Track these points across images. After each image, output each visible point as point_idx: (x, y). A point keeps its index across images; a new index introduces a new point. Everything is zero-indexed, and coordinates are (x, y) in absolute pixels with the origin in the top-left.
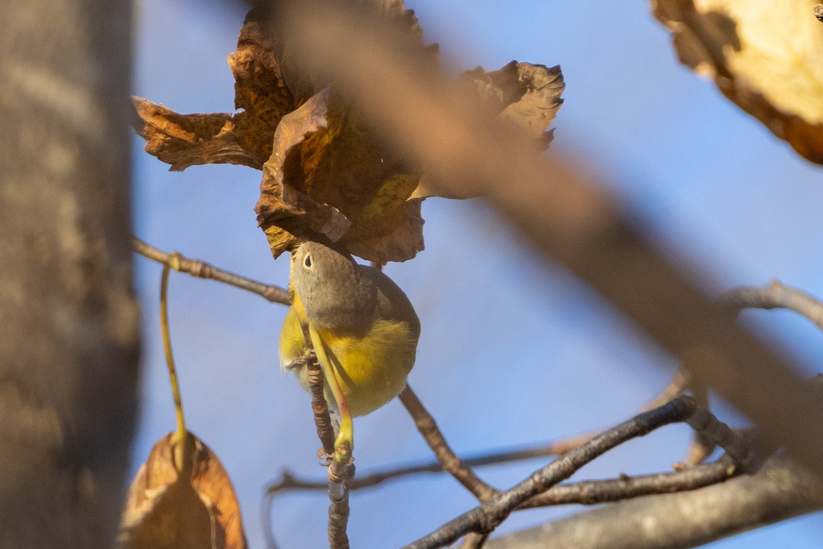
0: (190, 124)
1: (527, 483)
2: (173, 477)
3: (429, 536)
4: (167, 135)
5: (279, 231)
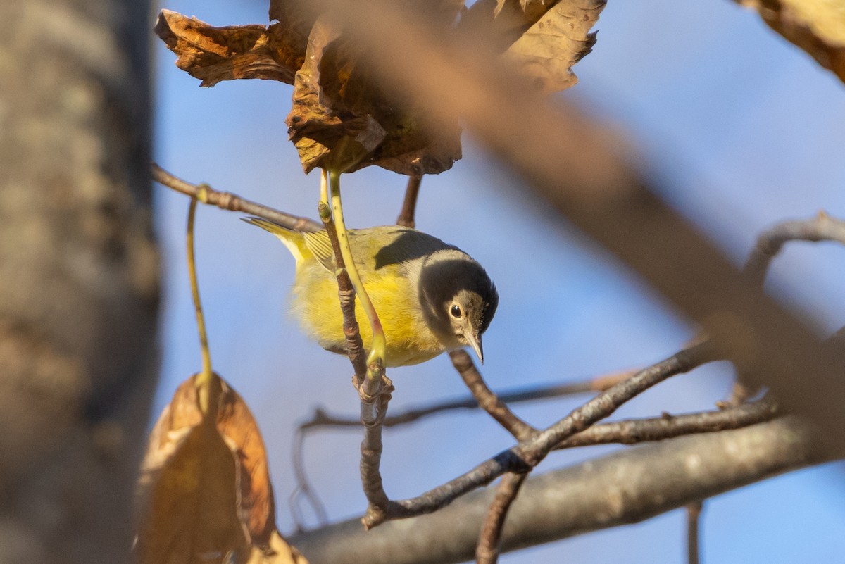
0: (224, 37)
1: (565, 421)
2: (197, 419)
3: (464, 475)
4: (200, 50)
5: (311, 144)
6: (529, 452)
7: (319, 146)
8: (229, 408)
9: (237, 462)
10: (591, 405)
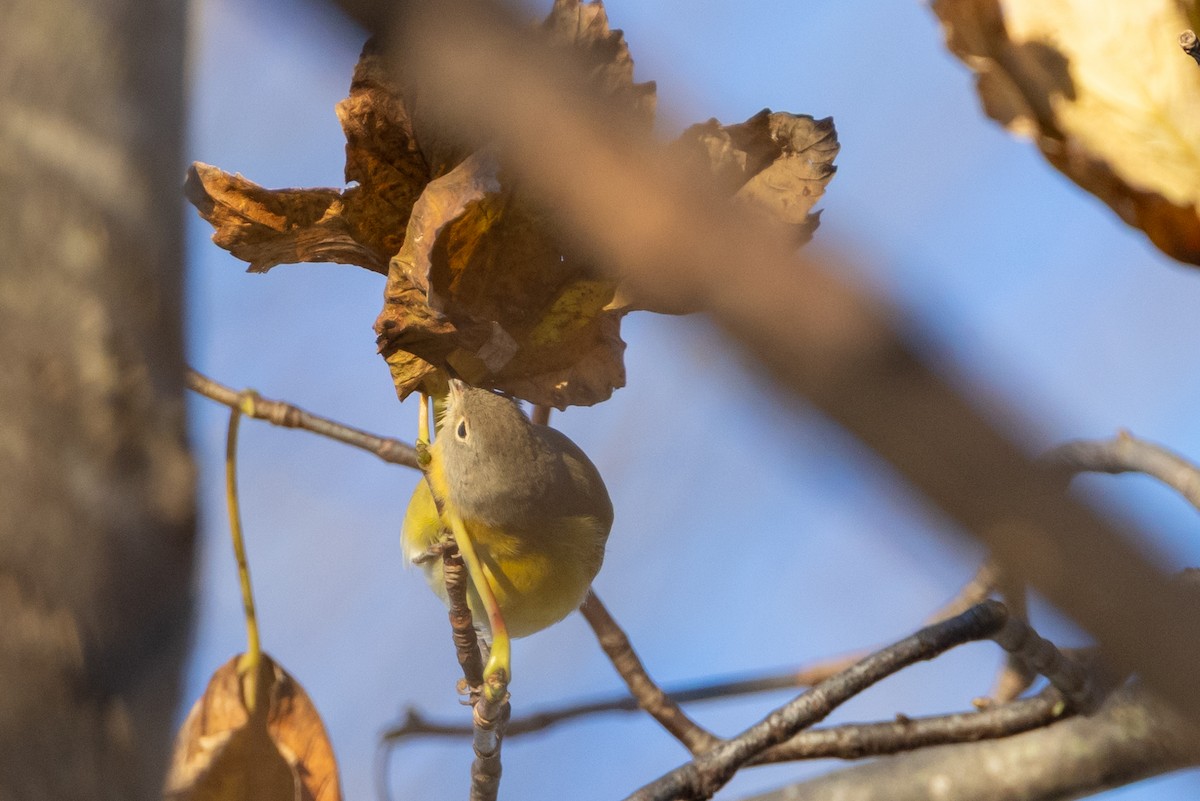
0: (280, 203)
1: (759, 728)
2: (240, 719)
4: (246, 220)
5: (409, 359)
6: (708, 772)
7: (420, 362)
8: (285, 703)
9: (297, 781)
10: (795, 705)
